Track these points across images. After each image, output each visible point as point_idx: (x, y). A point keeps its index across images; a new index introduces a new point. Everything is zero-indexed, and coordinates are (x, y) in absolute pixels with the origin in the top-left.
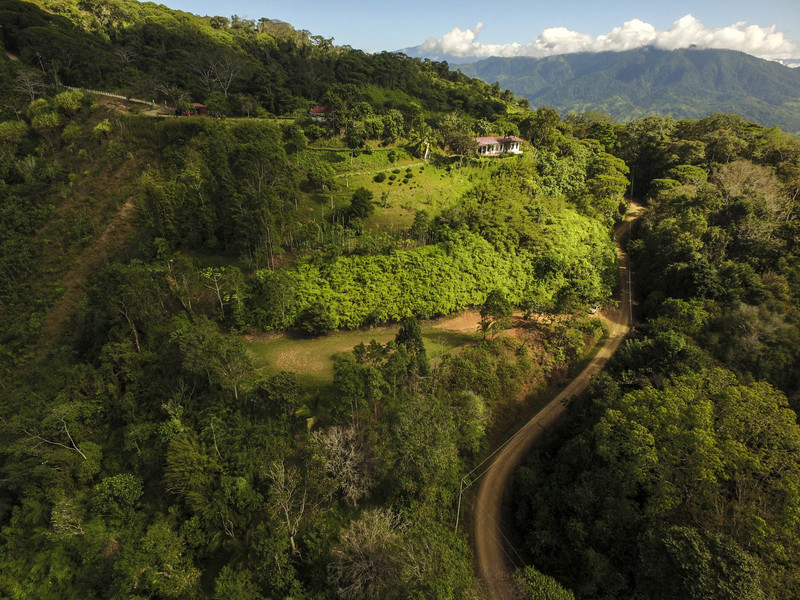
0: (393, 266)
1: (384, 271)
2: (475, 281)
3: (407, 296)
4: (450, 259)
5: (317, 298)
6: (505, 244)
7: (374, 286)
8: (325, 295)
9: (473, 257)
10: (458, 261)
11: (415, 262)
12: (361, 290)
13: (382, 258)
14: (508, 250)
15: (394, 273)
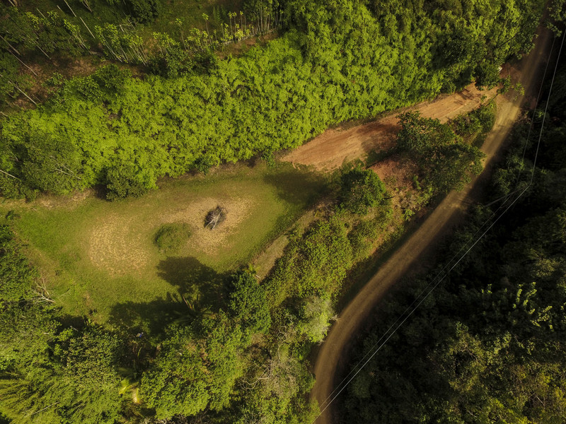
0: (218, 94)
1: (206, 102)
2: (341, 95)
3: (243, 136)
4: (306, 70)
5: (116, 152)
6: (399, 18)
7: (193, 127)
8: (125, 147)
9: (345, 55)
10: (319, 69)
11: (250, 85)
12: (177, 131)
13: (199, 80)
14: (401, 27)
15: (220, 103)
